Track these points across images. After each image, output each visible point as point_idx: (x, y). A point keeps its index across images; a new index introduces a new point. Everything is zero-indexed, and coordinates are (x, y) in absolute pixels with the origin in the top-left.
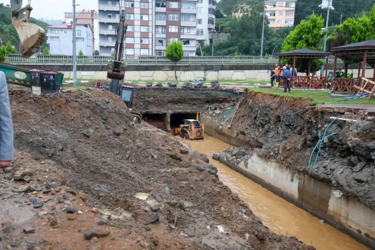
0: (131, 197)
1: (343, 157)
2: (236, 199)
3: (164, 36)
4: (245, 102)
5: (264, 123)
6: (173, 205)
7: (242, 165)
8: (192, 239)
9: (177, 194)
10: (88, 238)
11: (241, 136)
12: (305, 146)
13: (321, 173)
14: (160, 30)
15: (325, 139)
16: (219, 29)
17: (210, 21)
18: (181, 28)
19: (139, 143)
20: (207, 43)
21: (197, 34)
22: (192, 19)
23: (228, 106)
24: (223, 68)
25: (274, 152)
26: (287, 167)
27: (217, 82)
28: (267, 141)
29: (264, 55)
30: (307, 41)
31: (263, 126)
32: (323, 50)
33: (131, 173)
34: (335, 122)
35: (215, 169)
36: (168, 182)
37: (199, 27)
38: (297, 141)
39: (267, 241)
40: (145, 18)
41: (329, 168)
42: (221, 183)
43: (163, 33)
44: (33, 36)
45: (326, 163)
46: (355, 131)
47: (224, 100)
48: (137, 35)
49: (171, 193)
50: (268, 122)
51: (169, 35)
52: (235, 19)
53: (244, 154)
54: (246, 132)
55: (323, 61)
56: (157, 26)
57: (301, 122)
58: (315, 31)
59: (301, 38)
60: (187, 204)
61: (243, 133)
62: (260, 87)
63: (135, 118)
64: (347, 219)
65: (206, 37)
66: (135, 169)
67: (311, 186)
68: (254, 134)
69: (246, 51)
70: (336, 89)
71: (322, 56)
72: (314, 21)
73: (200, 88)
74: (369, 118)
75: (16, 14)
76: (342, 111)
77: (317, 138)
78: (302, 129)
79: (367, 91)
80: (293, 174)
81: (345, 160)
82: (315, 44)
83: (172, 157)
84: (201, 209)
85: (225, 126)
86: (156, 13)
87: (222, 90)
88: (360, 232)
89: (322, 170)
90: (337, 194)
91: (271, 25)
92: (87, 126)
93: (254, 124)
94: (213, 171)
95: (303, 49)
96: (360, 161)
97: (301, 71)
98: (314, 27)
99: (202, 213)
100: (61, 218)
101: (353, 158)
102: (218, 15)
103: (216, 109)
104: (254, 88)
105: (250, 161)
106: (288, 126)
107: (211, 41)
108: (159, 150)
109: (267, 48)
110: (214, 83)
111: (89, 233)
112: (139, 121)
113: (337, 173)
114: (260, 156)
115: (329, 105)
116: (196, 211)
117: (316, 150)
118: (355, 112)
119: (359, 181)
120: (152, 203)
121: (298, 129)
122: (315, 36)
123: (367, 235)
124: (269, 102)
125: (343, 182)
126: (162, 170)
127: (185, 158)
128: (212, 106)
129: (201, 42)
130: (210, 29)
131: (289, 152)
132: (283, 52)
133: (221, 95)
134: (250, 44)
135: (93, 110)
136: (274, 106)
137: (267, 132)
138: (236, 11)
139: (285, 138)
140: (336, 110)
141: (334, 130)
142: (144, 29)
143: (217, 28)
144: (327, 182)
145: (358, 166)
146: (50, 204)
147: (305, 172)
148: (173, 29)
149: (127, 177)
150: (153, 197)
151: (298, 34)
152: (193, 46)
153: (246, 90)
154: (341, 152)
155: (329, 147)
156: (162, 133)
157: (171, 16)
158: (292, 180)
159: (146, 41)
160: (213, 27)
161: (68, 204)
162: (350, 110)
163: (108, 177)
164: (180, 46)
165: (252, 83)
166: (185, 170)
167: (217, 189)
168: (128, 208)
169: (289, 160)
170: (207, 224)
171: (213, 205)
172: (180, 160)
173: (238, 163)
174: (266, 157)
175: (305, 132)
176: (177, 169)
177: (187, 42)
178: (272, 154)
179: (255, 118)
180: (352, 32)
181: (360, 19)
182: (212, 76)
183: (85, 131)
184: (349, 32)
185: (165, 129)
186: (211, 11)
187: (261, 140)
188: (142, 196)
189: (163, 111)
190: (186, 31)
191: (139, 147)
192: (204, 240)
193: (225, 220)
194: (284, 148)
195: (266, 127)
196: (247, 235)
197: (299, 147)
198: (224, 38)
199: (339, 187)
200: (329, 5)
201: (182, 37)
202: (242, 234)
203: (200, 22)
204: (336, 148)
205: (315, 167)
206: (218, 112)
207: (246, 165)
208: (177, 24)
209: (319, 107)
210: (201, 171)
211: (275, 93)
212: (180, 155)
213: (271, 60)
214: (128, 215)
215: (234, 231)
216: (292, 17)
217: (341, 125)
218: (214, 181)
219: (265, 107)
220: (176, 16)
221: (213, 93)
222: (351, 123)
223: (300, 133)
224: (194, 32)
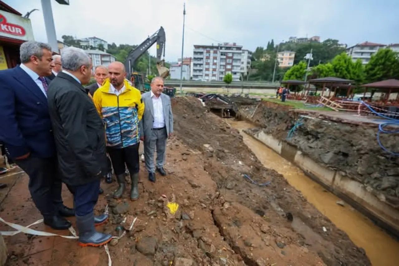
0: (202, 146)
1: (305, 136)
2: (250, 151)
3: (224, 70)
4: (261, 105)
5: (269, 116)
6: (220, 150)
7: (255, 136)
8: (227, 166)
9: (223, 146)
10: (183, 154)
11: (257, 122)
12: (287, 129)
13: (293, 142)
14: (222, 67)
15: (298, 126)
16: (252, 67)
17: (248, 63)
18: (233, 66)
19: (207, 122)
20: (246, 74)
21: (241, 69)
22: (238, 62)
23: (252, 107)
24: (252, 87)
25: (272, 131)
26: (278, 138)
27: (248, 94)
28: (269, 125)
29: (275, 81)
30: (296, 75)
31: (268, 118)
32: (304, 81)
33: (203, 135)
34: (303, 118)
35: (242, 137)
36: (219, 141)
37: (242, 66)
38: (283, 126)
39: (261, 170)
40: (215, 61)
41: (297, 140)
42: (244, 143)
43: (223, 69)
44: (164, 73)
45: (296, 138)
46: (312, 123)
47: (251, 104)
48: (211, 70)
49: (220, 146)
50: (271, 116)
51: (227, 70)
52: (261, 61)
53: (257, 131)
54: (260, 120)
55: (304, 86)
56: (221, 65)
57: (286, 117)
58: (301, 71)
59: (293, 74)
60: (226, 151)
61: (258, 121)
62: (270, 98)
63: (207, 111)
64: (302, 164)
65: (245, 71)
66: (205, 134)
67: (288, 148)
68: (263, 121)
69: (266, 79)
70: (308, 102)
71: (304, 84)
72: (301, 65)
73: (239, 97)
74: (320, 117)
75: (158, 63)
76: (308, 113)
77: (293, 126)
78: (287, 121)
79: (323, 103)
80: (280, 142)
81: (306, 137)
82: (300, 77)
83: (222, 129)
84: (232, 154)
85: (250, 116)
86: (221, 59)
87: (250, 99)
88: (307, 171)
89: (293, 141)
90: (299, 153)
91: (280, 65)
92: (185, 113)
93: (264, 116)
94: (241, 138)
95: (294, 80)
96: (313, 138)
97: (292, 91)
98: (301, 68)
99: (233, 155)
100: (174, 147)
101: (310, 136)
102: (252, 59)
103: (246, 108)
104: (266, 98)
105: (259, 135)
106: (281, 118)
107: (248, 73)
108: (216, 126)
109: (277, 77)
110: (246, 95)
111: (183, 153)
112: (208, 112)
113: (301, 143)
114: (265, 132)
115: (302, 110)
116: (230, 154)
117: (292, 131)
118: (314, 114)
119: (311, 147)
120: (211, 149)
121: (285, 120)
122: (301, 73)
123: (310, 173)
124: (272, 106)
125: (303, 147)
126: (217, 135)
127: (228, 131)
128: (245, 107)
129: (242, 74)
130: (247, 67)
131: (279, 131)
132: (283, 81)
133: (249, 101)
134: (268, 75)
135: (188, 106)
136: (275, 108)
137: (270, 121)
138: (262, 57)
139: (278, 124)
140: (304, 112)
141: (302, 122)
142: (214, 67)
143: (251, 67)
144: (295, 147)
145: (312, 140)
146: (171, 142)
147: (285, 141)
148: (229, 67)
149: (201, 137)
150: (211, 146)
151: (292, 71)
152: (238, 76)
153: (262, 99)
154: (304, 133)
155: (299, 130)
156: (219, 118)
157: (228, 60)
158: (279, 145)
159: (215, 73)
160: (249, 66)
161: (177, 143)
162: (311, 113)
163: (193, 136)
164: (231, 76)
165: (266, 96)
166: (227, 136)
167: (241, 146)
168: (200, 149)
169: (279, 135)
170: (234, 160)
171: (238, 152)
172: (225, 131)
173: (254, 135)
174: (267, 133)
175: (288, 122)
176: (223, 135)
177: (235, 73)
178: (271, 131)
179: (265, 114)
180: (322, 72)
181: (327, 65)
182: (246, 91)
183: (184, 115)
184: (320, 71)
185: (220, 116)
186: (249, 57)
187: (266, 125)
188: (207, 146)
189: (220, 107)
190: (235, 68)
191: (207, 124)
192: (232, 166)
193: (242, 159)
194: (277, 129)
195: (270, 118)
196: (252, 167)
197: (284, 129)
198: (254, 71)
199: (300, 149)
200: (310, 57)
201: (233, 71)
202: (249, 166)
203: (243, 63)
204: (302, 131)
205: (291, 140)
206: (247, 109)
207: (258, 136)
208: (231, 64)
209: (296, 110)
210: (235, 137)
211: (276, 102)
212: (226, 129)
213: (278, 84)
214: (200, 153)
215: (246, 164)
216: (292, 62)
217: (306, 120)
218: (240, 142)
219: (270, 108)
220: (231, 60)
221: (245, 100)
222: (311, 119)
223: (286, 122)
224: (239, 68)
